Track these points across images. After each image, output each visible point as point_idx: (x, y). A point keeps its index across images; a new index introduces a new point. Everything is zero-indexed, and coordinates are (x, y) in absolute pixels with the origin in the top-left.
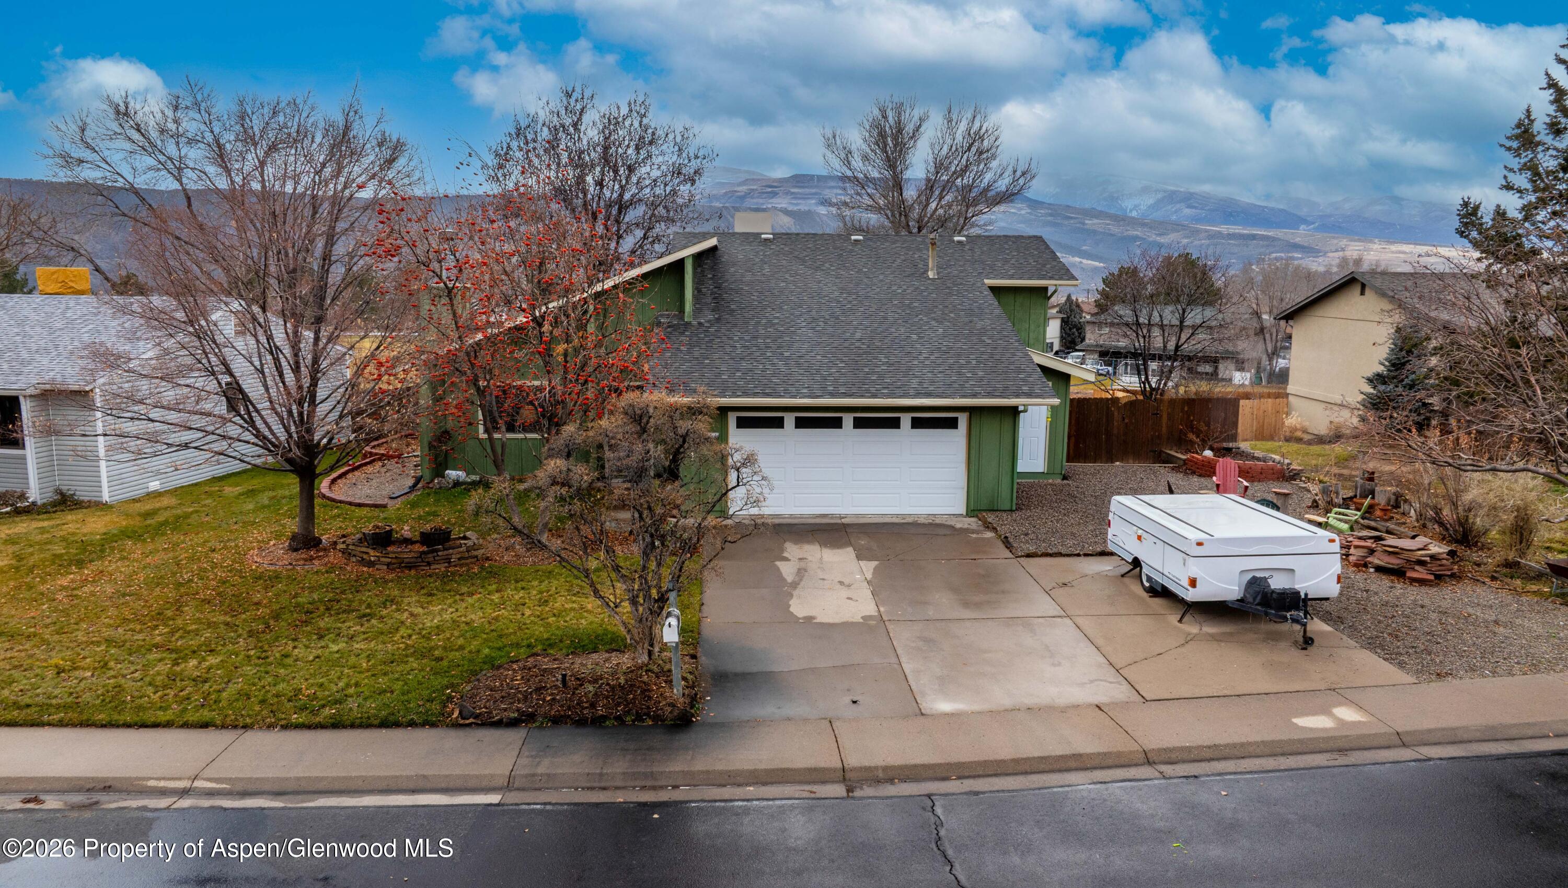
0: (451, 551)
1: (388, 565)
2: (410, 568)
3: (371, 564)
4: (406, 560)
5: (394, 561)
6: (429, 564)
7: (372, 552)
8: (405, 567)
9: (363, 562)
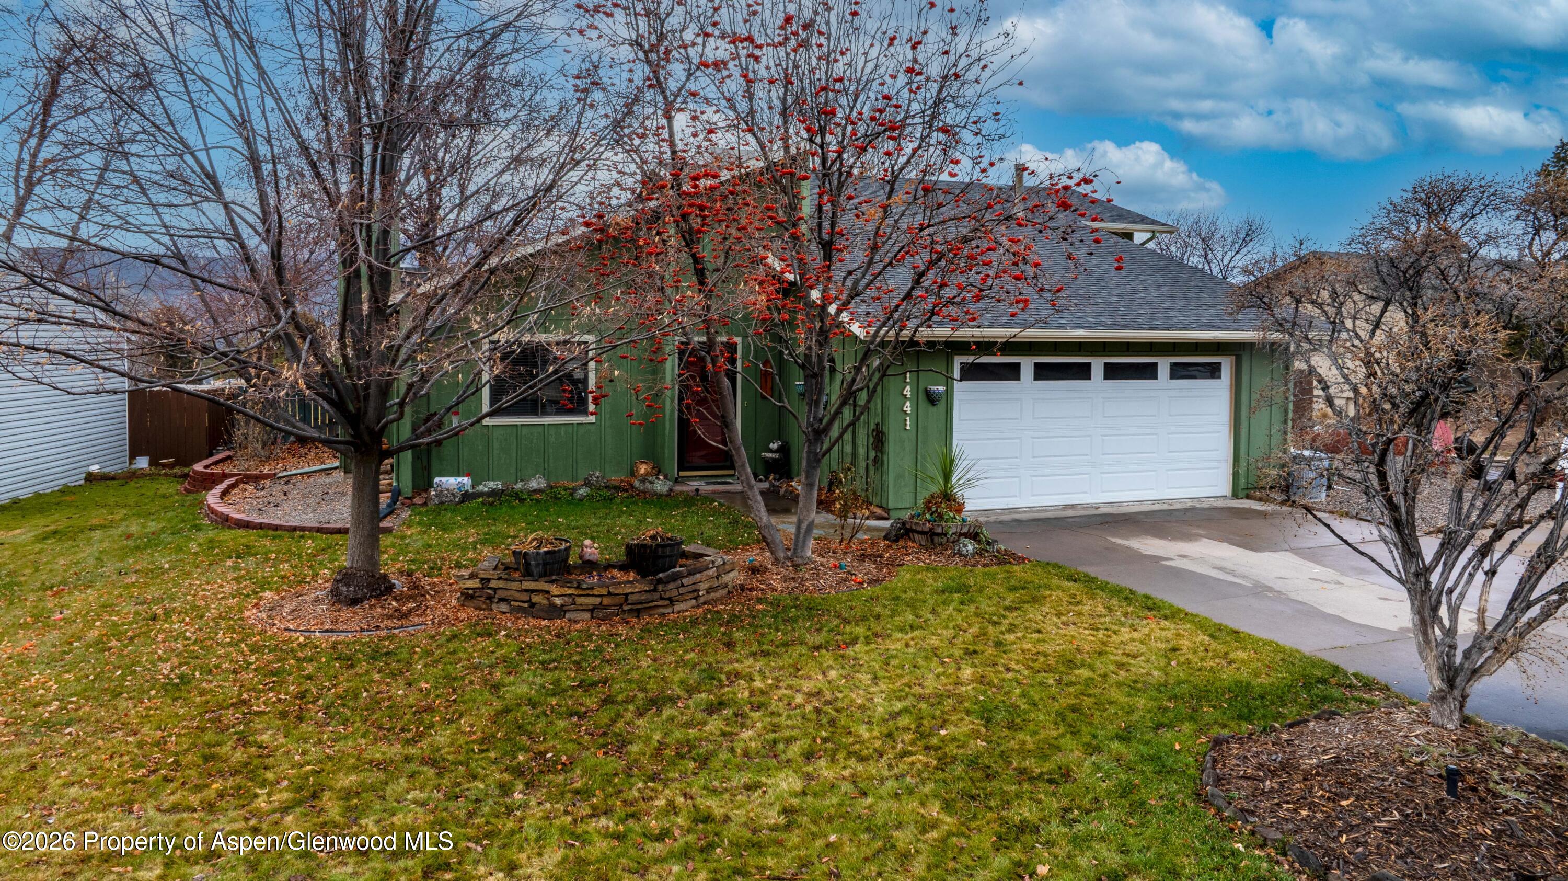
0: (698, 575)
1: (592, 610)
2: (638, 613)
3: (555, 612)
4: (632, 598)
5: (606, 601)
6: (672, 601)
7: (554, 589)
8: (631, 611)
9: (531, 610)
